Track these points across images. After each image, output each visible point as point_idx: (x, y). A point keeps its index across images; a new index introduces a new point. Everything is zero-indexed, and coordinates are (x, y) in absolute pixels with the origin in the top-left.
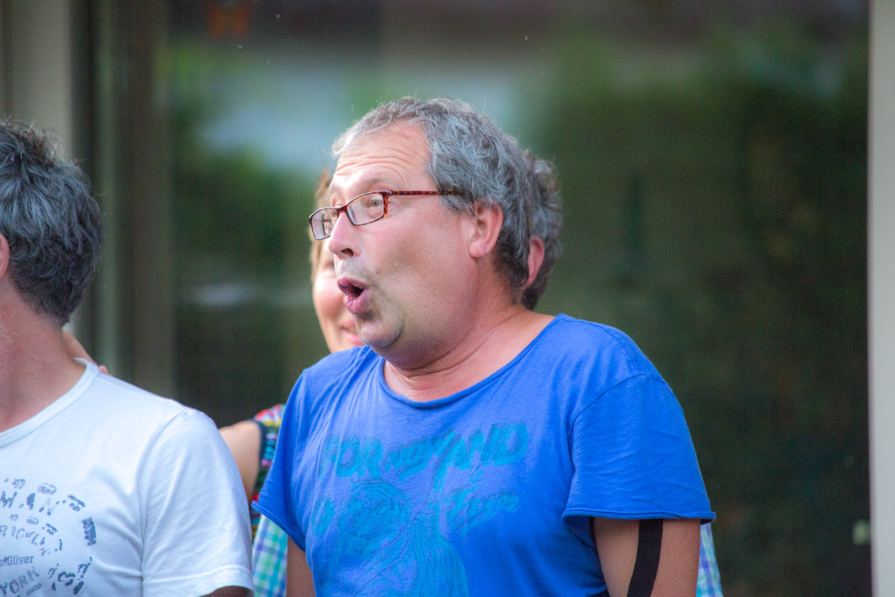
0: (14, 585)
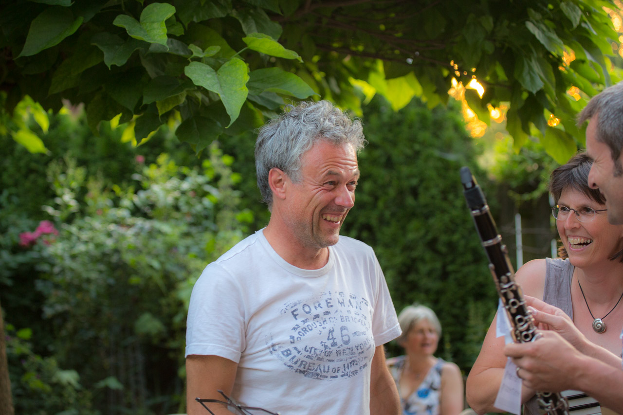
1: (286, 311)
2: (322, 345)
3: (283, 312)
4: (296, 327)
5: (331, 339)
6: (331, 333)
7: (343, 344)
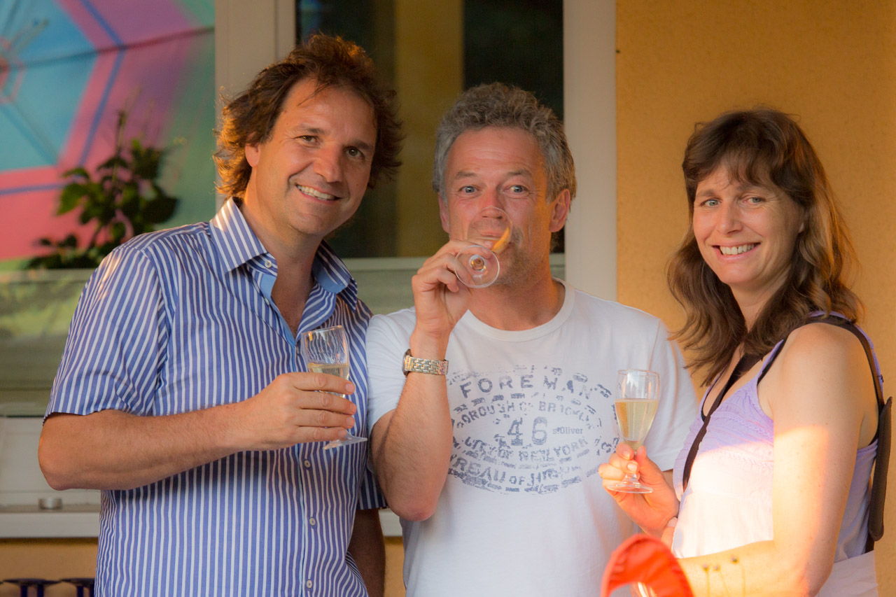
1: (453, 383)
7: (532, 444)
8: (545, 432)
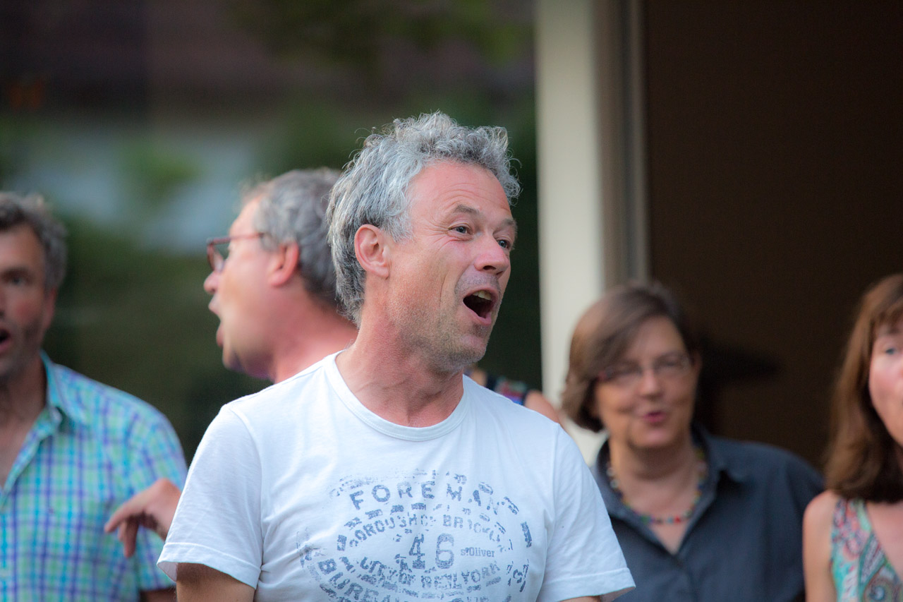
0: (476, 575)
1: (340, 492)
2: (398, 562)
3: (335, 494)
4: (355, 522)
5: (415, 554)
6: (416, 544)
7: (436, 568)
8: (451, 553)
